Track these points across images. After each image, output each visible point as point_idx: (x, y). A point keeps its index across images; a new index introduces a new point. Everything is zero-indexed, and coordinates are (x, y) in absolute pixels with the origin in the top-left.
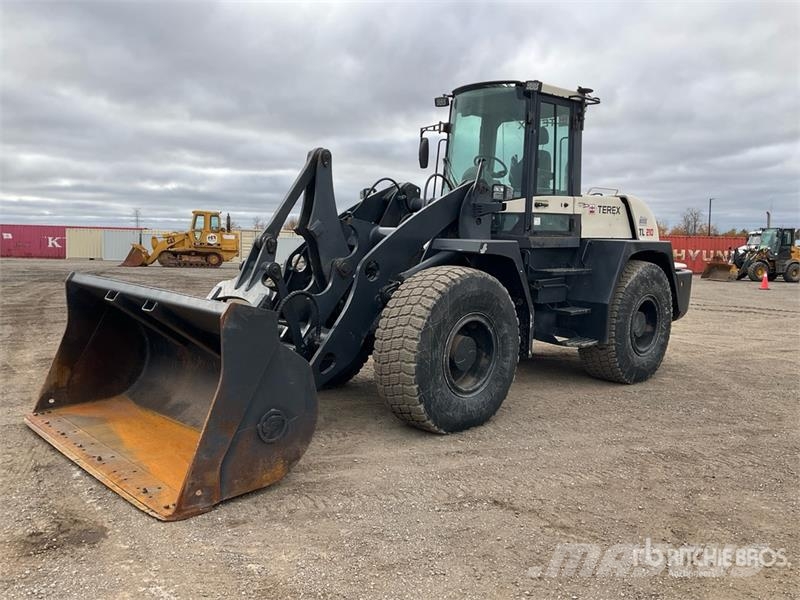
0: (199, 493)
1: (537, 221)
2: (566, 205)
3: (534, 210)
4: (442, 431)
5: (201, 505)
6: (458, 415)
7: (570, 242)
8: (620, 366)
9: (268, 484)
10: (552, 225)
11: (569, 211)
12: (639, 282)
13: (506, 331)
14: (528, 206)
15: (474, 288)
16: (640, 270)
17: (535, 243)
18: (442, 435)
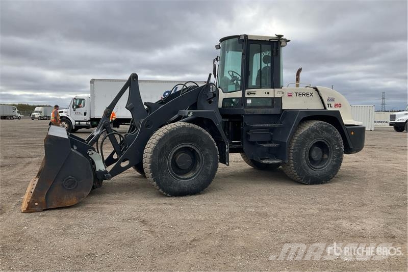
0: (36, 204)
1: (249, 102)
2: (268, 93)
3: (247, 96)
4: (168, 195)
5: (37, 209)
6: (176, 189)
7: (272, 111)
8: (298, 175)
9: (69, 205)
10: (259, 103)
11: (271, 95)
12: (310, 132)
13: (207, 152)
14: (244, 94)
15: (185, 132)
16: (313, 125)
17: (247, 112)
18: (169, 197)
